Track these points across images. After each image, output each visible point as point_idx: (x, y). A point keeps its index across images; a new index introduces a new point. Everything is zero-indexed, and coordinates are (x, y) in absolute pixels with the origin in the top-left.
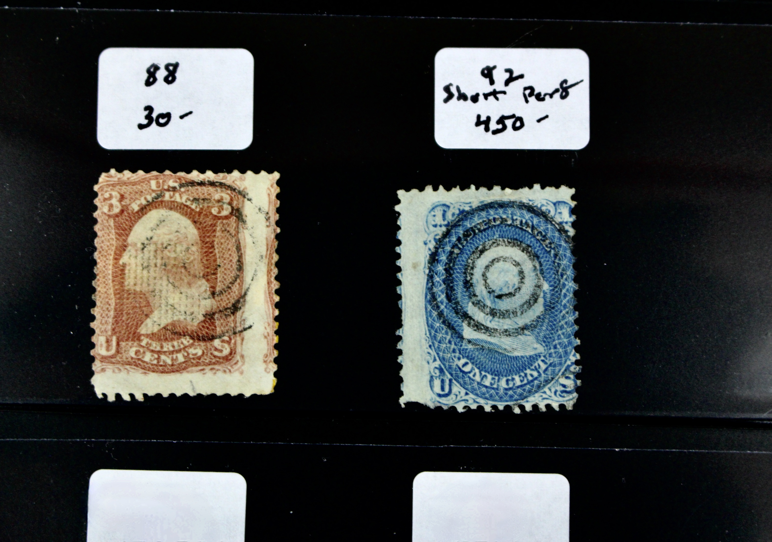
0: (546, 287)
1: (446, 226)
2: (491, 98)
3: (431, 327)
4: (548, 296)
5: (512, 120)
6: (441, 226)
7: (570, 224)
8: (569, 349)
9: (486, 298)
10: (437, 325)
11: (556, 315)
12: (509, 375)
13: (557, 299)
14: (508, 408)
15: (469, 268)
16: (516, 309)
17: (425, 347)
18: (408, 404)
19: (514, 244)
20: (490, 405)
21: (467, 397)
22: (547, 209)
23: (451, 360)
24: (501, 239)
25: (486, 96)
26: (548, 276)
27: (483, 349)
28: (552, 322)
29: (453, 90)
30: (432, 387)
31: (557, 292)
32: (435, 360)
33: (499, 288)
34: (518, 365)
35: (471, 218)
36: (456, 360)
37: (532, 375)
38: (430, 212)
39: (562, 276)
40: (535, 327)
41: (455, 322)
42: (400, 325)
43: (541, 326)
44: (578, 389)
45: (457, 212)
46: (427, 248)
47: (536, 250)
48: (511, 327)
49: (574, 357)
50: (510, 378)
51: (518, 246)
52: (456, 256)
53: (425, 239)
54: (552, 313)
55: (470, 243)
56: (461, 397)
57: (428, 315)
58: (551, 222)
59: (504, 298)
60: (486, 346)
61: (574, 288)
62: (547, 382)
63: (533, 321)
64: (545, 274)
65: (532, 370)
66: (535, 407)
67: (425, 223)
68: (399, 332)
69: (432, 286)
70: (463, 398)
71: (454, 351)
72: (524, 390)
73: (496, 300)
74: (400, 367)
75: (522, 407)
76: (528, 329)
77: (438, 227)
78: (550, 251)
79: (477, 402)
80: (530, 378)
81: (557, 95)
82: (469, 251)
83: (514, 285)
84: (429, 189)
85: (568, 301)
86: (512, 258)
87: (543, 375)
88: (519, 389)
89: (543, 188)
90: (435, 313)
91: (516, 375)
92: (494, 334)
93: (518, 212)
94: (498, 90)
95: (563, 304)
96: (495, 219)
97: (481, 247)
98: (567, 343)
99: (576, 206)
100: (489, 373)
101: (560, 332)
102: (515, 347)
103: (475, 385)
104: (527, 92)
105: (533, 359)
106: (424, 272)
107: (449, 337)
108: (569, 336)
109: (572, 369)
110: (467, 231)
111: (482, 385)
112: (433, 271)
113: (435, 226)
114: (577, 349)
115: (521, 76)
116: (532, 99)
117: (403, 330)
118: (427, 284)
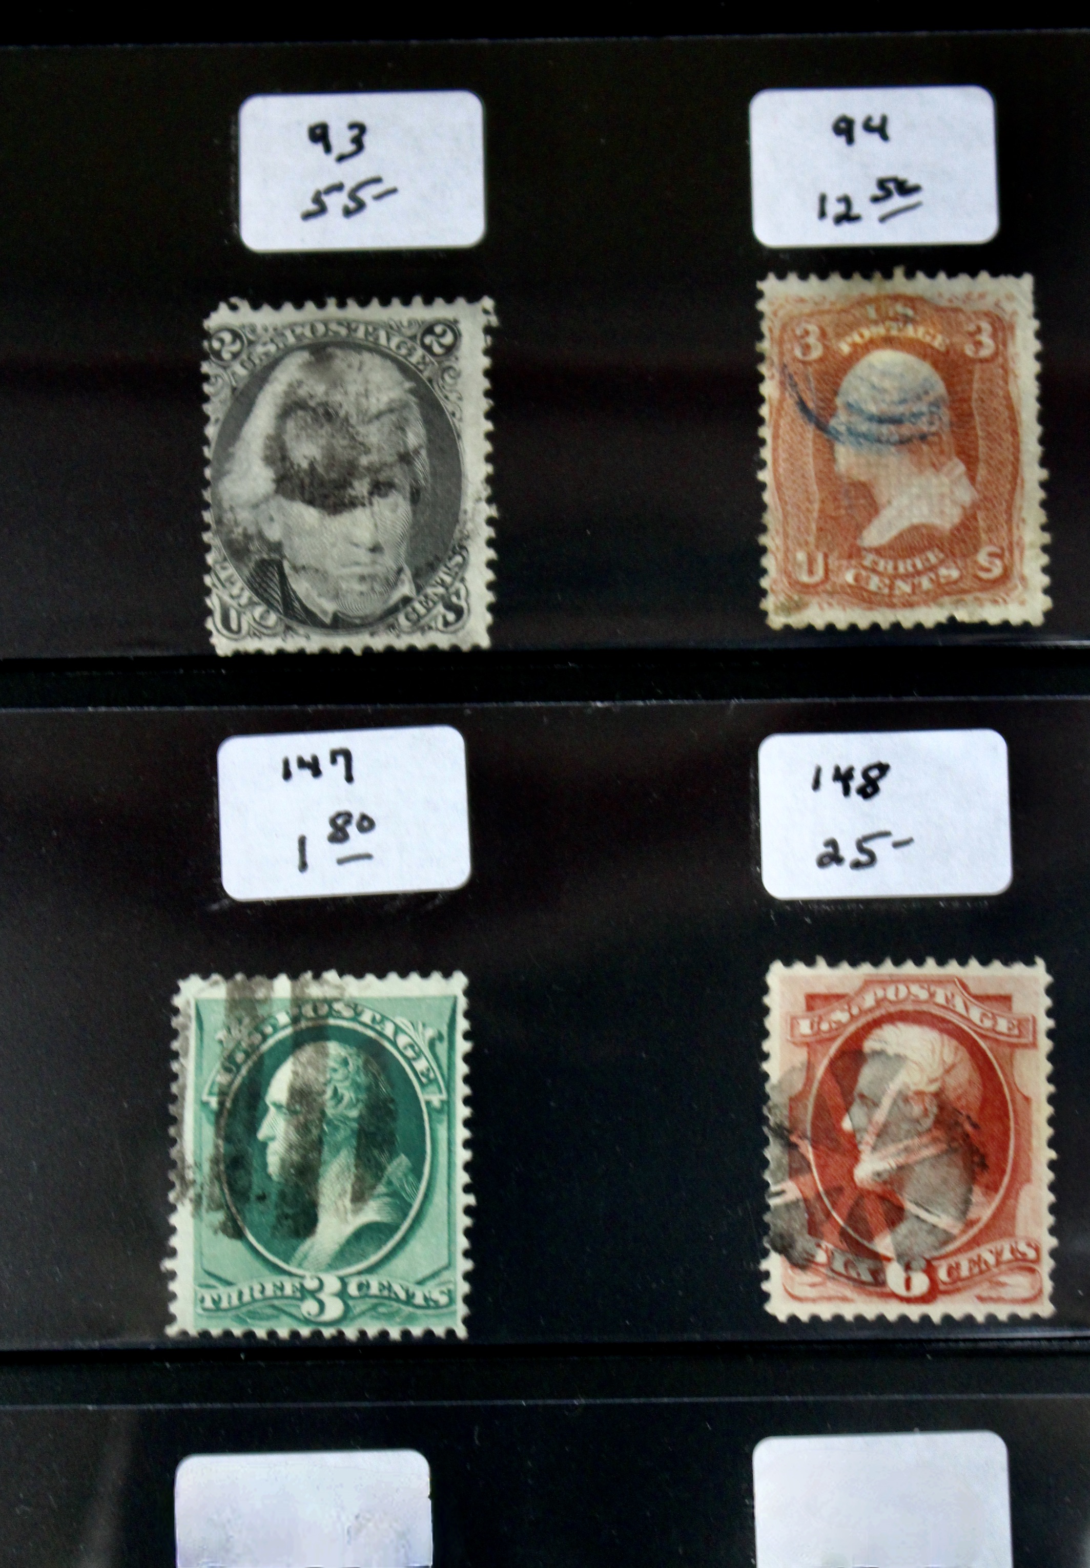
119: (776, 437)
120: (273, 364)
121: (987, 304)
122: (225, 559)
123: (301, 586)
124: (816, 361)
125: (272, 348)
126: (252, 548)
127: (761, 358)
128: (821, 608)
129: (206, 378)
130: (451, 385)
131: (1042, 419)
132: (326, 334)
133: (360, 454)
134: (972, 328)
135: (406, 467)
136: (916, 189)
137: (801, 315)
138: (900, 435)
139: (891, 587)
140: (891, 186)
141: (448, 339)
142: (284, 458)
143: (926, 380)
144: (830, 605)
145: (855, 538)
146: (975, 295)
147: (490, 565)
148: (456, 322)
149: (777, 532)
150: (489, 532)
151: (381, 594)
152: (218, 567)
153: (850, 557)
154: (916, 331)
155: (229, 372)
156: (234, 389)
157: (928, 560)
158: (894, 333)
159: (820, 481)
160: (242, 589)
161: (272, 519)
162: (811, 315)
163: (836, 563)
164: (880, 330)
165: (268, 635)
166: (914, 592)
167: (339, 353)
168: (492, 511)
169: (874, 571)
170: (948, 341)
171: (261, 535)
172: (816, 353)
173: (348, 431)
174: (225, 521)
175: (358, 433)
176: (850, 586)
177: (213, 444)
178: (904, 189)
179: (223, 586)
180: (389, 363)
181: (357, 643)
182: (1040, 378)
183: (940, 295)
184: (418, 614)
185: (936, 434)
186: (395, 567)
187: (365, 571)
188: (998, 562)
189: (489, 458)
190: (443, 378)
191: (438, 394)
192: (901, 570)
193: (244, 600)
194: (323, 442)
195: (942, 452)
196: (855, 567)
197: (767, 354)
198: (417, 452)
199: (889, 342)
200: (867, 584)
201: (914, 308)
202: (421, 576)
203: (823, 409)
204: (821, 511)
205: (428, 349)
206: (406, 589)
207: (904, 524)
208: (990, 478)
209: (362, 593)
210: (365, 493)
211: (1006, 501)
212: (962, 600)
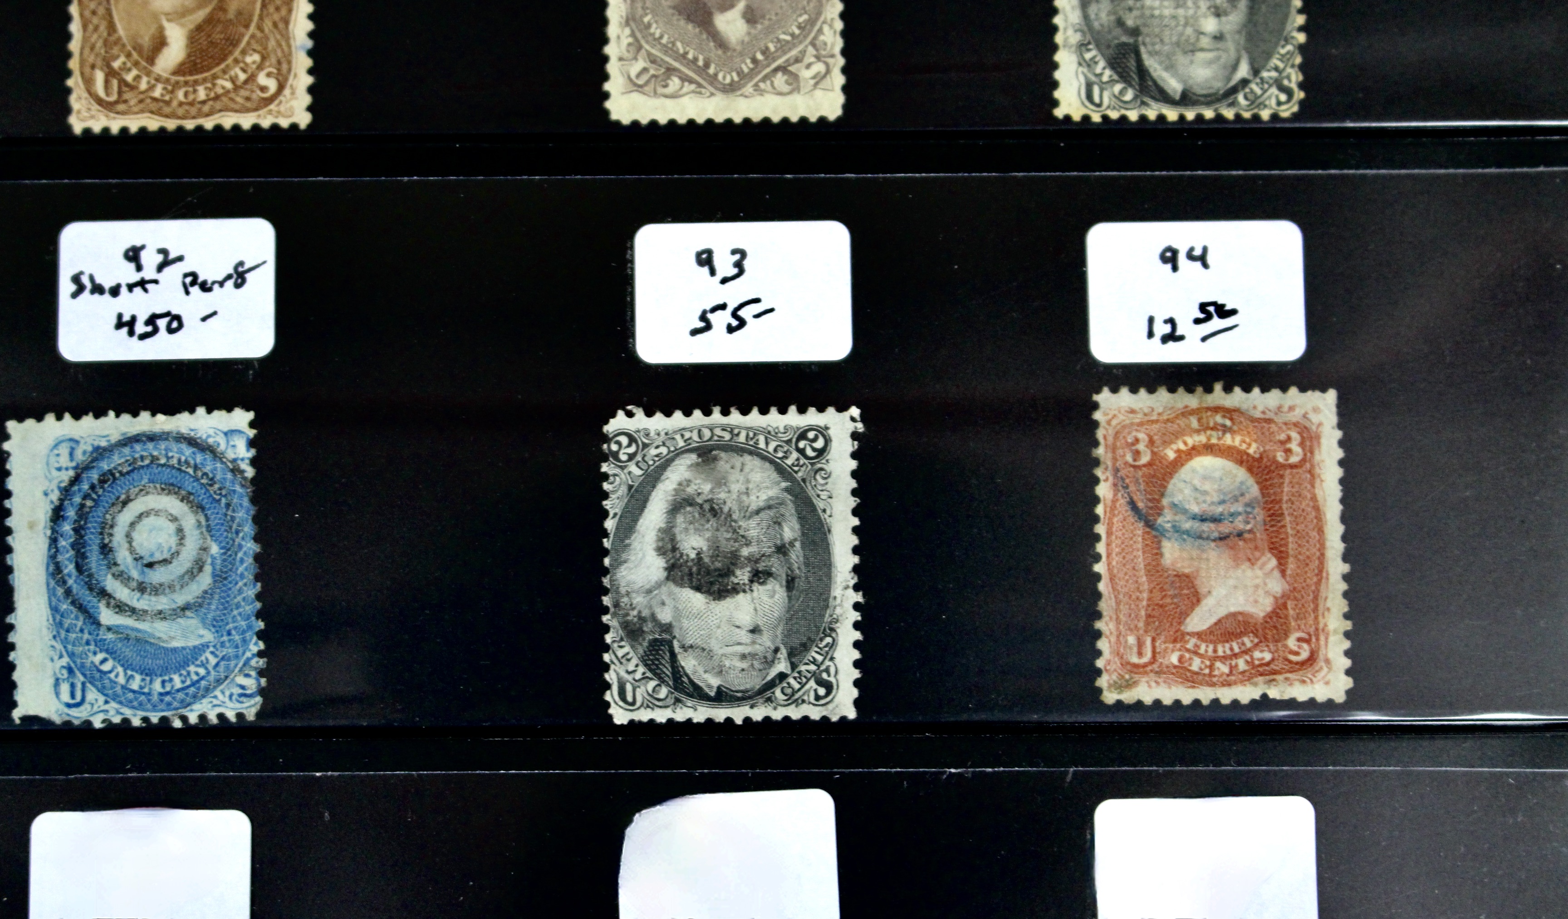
0: (215, 549)
1: (75, 468)
2: (138, 290)
3: (54, 609)
4: (219, 562)
5: (167, 319)
6: (67, 469)
7: (247, 461)
8: (248, 635)
9: (131, 567)
10: (64, 606)
11: (230, 589)
12: (165, 674)
13: (230, 566)
14: (164, 720)
15: (108, 526)
16: (173, 581)
17: (47, 639)
18: (25, 719)
19: (170, 491)
20: (139, 717)
21: (106, 707)
22: (215, 442)
23: (84, 656)
24: (151, 485)
25: (131, 287)
26: (218, 534)
27: (129, 639)
28: (224, 598)
29: (85, 280)
30: (57, 694)
31: (230, 556)
32: (61, 657)
33: (149, 554)
34: (178, 659)
35: (109, 457)
36: (90, 655)
37: (197, 674)
38: (52, 450)
39: (237, 532)
40: (200, 606)
41: (89, 602)
42: (10, 608)
43: (209, 604)
44: (262, 692)
45: (90, 449)
46: (48, 501)
47: (200, 498)
48: (167, 607)
49: (256, 646)
50: (167, 678)
51: (176, 493)
52: (88, 510)
53: (45, 488)
54: (224, 585)
55: (109, 492)
56: (99, 707)
57: (51, 593)
58: (220, 459)
59: (156, 566)
60: (133, 635)
61: (254, 551)
62: (219, 682)
63: (198, 597)
64: (213, 532)
65: (198, 666)
66: (203, 717)
67: (45, 466)
68: (10, 619)
69: (56, 552)
70: (102, 708)
71: (88, 643)
72: (187, 694)
73: (146, 570)
74: (12, 667)
75: (184, 719)
76: (191, 609)
77: (64, 472)
78: (220, 500)
79: (122, 714)
80: (195, 678)
81: (230, 284)
82: (107, 502)
83: (171, 548)
84: (50, 418)
85: (246, 569)
86: (166, 511)
87: (213, 673)
88: (180, 694)
89: (209, 411)
90: (60, 591)
91: (175, 673)
92: (143, 618)
93: (174, 446)
94: (147, 278)
95: (239, 572)
96: (142, 458)
97: (123, 497)
98: (245, 627)
99: (255, 436)
100: (137, 672)
101: (235, 612)
102: (172, 634)
103: (118, 689)
104: (188, 280)
105: (198, 650)
106: (45, 533)
107: (80, 624)
108: (248, 618)
109: (253, 663)
110: (104, 475)
111: (127, 689)
112: (57, 532)
113: (59, 469)
114: (261, 635)
115: (180, 259)
116: (195, 290)
117: (16, 616)
118: (49, 550)
119: (1109, 533)
120: (665, 464)
121: (1296, 416)
122: (622, 640)
123: (689, 663)
124: (1144, 466)
125: (664, 450)
126: (645, 629)
127: (1097, 462)
128: (1150, 686)
129: (605, 477)
130: (823, 485)
131: (1344, 519)
132: (710, 440)
133: (742, 546)
134: (1283, 437)
135: (782, 558)
136: (1233, 312)
137: (1132, 424)
138: (1220, 533)
139: (1211, 667)
140: (1211, 309)
141: (819, 444)
142: (674, 549)
143: (1242, 483)
144: (1157, 683)
145: (1180, 623)
146: (1285, 409)
147: (857, 645)
148: (827, 428)
149: (1111, 618)
150: (856, 616)
151: (760, 670)
152: (615, 645)
153: (1175, 641)
154: (1233, 439)
155: (626, 471)
156: (630, 487)
157: (1243, 644)
158: (1214, 441)
159: (1148, 573)
160: (637, 666)
161: (663, 604)
162: (1141, 424)
163: (1163, 646)
164: (1202, 439)
165: (660, 707)
166: (1231, 671)
167: (723, 455)
168: (859, 597)
169: (1196, 653)
170: (1262, 449)
171: (653, 617)
172: (1145, 459)
173: (731, 526)
174: (622, 604)
175: (740, 527)
176: (1175, 667)
177: (612, 536)
178: (1223, 312)
179: (621, 663)
180: (767, 464)
181: (738, 714)
182: (1342, 481)
183: (1255, 407)
184: (793, 689)
185: (1250, 531)
186: (773, 648)
187: (747, 650)
188: (1305, 646)
189: (856, 550)
190: (815, 479)
191: (811, 493)
192: (1220, 653)
193: (638, 676)
194: (708, 535)
195: (1256, 548)
196: (1180, 650)
197: (1102, 459)
198: (792, 544)
199: (1209, 449)
200: (1190, 665)
201: (1231, 419)
202: (795, 654)
203: (1151, 508)
204: (1149, 599)
205: (802, 452)
206: (782, 666)
207: (1222, 612)
208: (1299, 571)
209: (743, 670)
210: (747, 582)
211: (1313, 592)
212: (1274, 680)
